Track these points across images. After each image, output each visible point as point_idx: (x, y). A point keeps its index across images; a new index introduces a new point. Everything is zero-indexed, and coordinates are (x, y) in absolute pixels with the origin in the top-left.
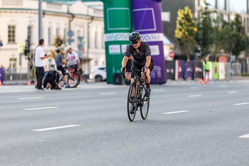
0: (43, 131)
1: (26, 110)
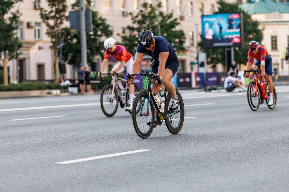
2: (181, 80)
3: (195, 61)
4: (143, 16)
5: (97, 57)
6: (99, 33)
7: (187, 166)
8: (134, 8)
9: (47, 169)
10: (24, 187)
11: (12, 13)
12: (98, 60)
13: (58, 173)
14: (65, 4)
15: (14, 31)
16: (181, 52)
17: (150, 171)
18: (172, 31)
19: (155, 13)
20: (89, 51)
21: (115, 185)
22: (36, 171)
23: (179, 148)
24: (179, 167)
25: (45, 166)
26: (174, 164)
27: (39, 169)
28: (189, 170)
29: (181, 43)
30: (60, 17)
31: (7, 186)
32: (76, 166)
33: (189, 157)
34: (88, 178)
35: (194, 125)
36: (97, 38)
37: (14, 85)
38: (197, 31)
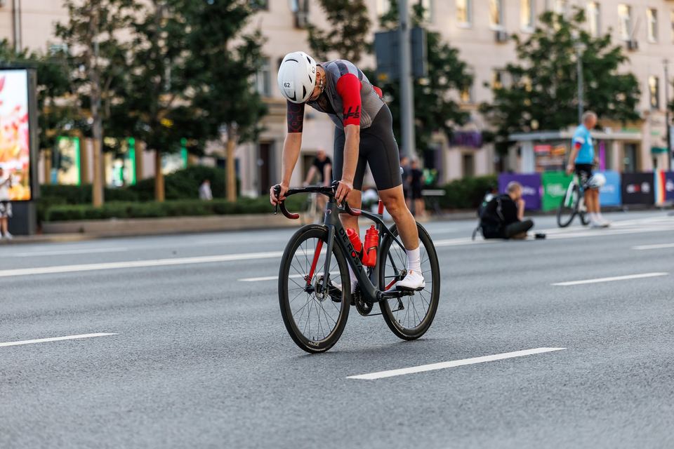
2: (631, 189)
3: (663, 145)
4: (543, 42)
5: (438, 137)
6: (443, 81)
7: (649, 385)
8: (522, 23)
9: (328, 391)
10: (276, 432)
11: (245, 38)
12: (440, 143)
13: (352, 400)
14: (365, 15)
15: (251, 79)
16: (629, 123)
17: (563, 397)
18: (610, 76)
19: (569, 35)
20: (419, 123)
21: (481, 429)
22: (302, 395)
23: (629, 344)
24: (630, 389)
25: (322, 384)
26: (618, 382)
27: (309, 392)
28: (653, 396)
29: (631, 102)
30: (355, 47)
31: (236, 429)
32: (393, 384)
33: (651, 364)
34: (422, 413)
35: (661, 291)
36: (438, 92)
37: (249, 201)
38: (666, 75)
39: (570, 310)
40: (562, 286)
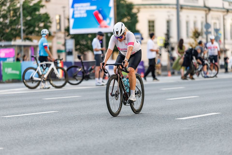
0: (186, 120)
1: (168, 100)
3: (63, 48)
23: (34, 146)
35: (54, 120)
38: (64, 14)
39: (8, 129)
40: (5, 117)
